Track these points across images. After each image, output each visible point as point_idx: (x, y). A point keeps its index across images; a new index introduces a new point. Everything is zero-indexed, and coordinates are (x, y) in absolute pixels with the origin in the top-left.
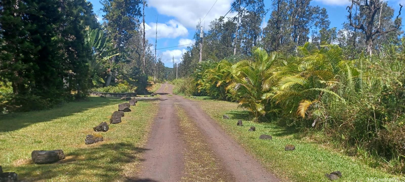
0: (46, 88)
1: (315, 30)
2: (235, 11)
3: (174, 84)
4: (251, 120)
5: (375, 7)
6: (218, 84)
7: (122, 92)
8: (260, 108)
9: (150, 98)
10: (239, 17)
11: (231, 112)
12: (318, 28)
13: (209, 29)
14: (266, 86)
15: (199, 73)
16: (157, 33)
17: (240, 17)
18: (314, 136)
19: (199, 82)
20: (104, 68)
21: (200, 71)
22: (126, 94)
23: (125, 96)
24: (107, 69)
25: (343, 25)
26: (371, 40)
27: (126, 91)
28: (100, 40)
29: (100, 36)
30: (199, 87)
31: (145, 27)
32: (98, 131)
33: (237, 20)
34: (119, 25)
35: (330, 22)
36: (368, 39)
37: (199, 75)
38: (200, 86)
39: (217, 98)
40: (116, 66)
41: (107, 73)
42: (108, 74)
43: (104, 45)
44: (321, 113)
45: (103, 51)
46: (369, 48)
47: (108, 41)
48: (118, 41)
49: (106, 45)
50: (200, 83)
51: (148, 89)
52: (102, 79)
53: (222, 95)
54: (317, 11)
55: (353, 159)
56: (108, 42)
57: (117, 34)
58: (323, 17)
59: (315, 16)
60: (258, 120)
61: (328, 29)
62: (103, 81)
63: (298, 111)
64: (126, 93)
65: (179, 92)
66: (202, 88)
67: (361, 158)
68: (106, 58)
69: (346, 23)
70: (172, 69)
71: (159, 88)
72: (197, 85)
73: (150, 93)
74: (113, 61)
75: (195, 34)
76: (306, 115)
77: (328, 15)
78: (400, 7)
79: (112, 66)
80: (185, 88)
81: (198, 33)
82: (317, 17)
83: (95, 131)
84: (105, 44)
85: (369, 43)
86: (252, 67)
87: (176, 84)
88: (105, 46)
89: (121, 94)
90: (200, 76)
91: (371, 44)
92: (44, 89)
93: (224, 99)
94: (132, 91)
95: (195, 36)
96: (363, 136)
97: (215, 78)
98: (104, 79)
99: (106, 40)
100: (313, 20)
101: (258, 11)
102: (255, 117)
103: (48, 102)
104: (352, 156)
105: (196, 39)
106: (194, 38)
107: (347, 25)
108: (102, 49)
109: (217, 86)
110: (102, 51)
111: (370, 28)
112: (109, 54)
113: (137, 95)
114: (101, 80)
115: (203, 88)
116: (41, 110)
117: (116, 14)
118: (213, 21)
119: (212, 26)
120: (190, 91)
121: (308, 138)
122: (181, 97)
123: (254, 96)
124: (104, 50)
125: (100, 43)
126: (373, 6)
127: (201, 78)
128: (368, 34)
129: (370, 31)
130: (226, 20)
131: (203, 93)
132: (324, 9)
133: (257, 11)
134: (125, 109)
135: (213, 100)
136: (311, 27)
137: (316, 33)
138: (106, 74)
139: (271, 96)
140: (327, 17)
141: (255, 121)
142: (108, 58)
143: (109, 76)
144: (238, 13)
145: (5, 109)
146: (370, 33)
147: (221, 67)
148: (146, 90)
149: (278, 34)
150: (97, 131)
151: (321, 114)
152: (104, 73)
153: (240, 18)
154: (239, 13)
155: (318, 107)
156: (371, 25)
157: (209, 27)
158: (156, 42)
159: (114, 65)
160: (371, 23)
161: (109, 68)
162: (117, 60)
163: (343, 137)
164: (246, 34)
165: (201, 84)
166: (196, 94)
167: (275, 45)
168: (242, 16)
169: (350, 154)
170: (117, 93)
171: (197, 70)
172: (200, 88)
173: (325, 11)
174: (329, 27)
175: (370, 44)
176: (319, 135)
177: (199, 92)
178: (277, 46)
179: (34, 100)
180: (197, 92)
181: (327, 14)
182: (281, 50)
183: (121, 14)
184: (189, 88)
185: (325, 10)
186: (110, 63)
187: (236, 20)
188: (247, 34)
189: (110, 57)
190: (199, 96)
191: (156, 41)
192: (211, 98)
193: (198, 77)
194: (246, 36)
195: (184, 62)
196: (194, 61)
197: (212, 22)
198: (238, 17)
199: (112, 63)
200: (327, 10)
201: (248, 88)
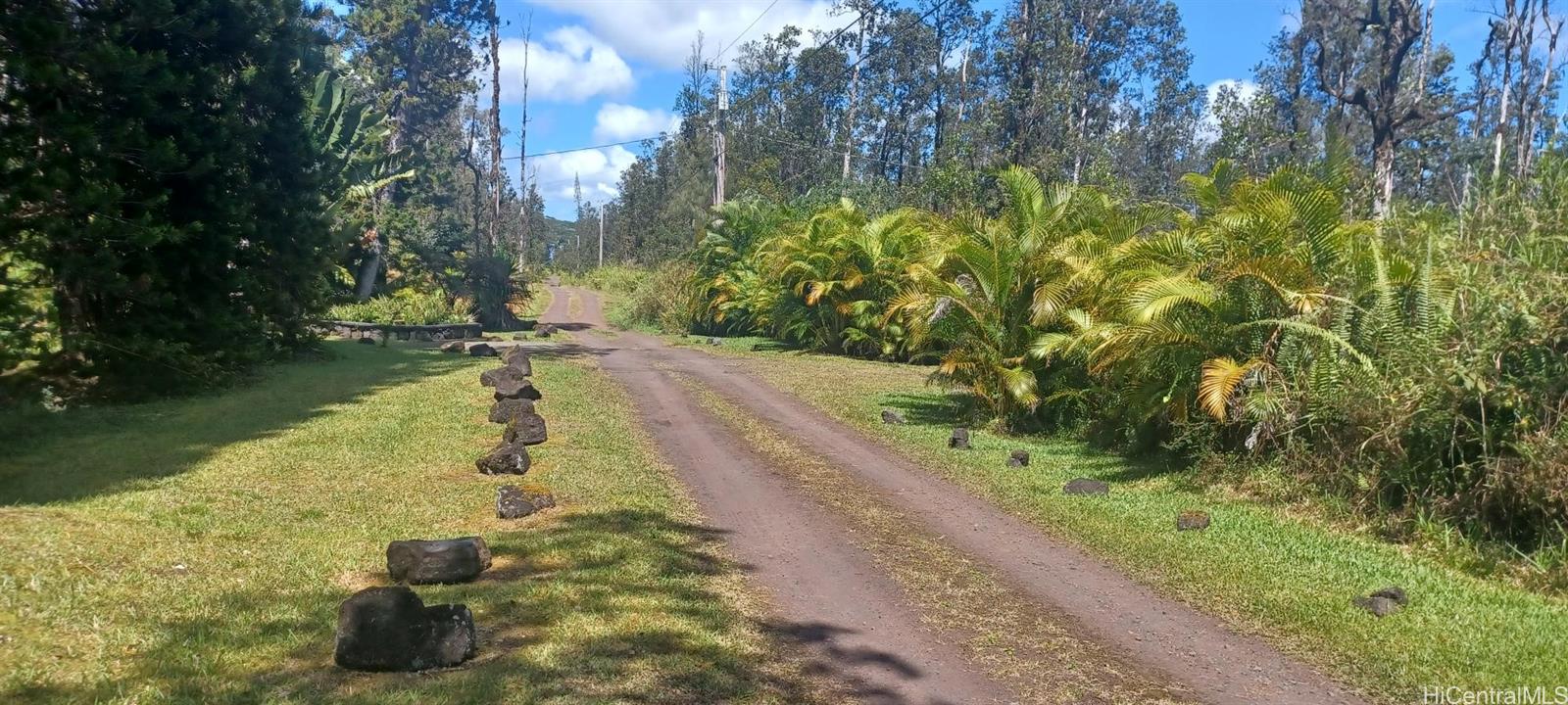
0: (197, 313)
1: (1137, 86)
2: (849, 9)
3: (598, 286)
4: (981, 427)
5: (1405, 27)
6: (812, 294)
7: (429, 323)
8: (1022, 386)
9: (539, 344)
10: (862, 34)
11: (891, 399)
12: (1146, 79)
13: (735, 73)
14: (1045, 307)
15: (719, 249)
16: (526, 86)
17: (865, 32)
18: (1249, 480)
19: (719, 283)
20: (349, 228)
21: (721, 239)
22: (444, 329)
23: (442, 336)
24: (363, 229)
25: (1256, 73)
26: (1389, 144)
27: (444, 317)
28: (336, 115)
29: (336, 101)
30: (721, 303)
31: (499, 64)
32: (496, 471)
33: (855, 44)
34: (407, 58)
35: (1192, 57)
36: (1379, 141)
37: (717, 253)
38: (722, 298)
39: (807, 345)
40: (399, 221)
41: (364, 247)
42: (367, 250)
43: (355, 138)
44: (1275, 404)
45: (350, 162)
46: (1384, 170)
47: (370, 122)
48: (403, 120)
49: (362, 137)
50: (724, 285)
51: (516, 310)
52: (344, 270)
53: (823, 334)
54: (1148, 16)
55: (1405, 550)
56: (372, 128)
57: (402, 91)
58: (1168, 36)
59: (1141, 33)
60: (1006, 428)
61: (1183, 84)
62: (349, 280)
63: (1202, 398)
64: (441, 325)
65: (636, 318)
66: (733, 304)
67: (1430, 547)
68: (361, 187)
69: (1264, 68)
70: (571, 224)
71: (547, 305)
72: (713, 293)
73: (530, 326)
74: (385, 199)
75: (683, 91)
76: (1227, 408)
77: (1183, 30)
78: (1491, 29)
79: (380, 218)
80: (659, 307)
81: (692, 89)
82: (1147, 38)
83: (484, 472)
84: (357, 131)
85: (1383, 154)
86: (985, 236)
87: (607, 286)
88: (359, 143)
89: (425, 329)
90: (723, 261)
91: (1389, 156)
92: (191, 317)
93: (834, 348)
94: (465, 319)
95: (678, 99)
96: (1432, 477)
97: (800, 271)
98: (351, 272)
99: (362, 119)
100: (1132, 49)
101: (952, 16)
102: (994, 418)
103: (216, 365)
104: (1399, 542)
105: (684, 112)
106: (677, 107)
107: (1270, 73)
108: (346, 151)
109: (811, 302)
110: (347, 158)
111: (1386, 100)
112: (377, 174)
113: (484, 334)
114: (341, 274)
115: (736, 307)
116: (190, 394)
117: (399, 15)
118: (750, 43)
119: (748, 61)
120: (679, 317)
121: (1228, 489)
122: (648, 338)
123: (991, 341)
124: (353, 156)
125: (338, 128)
126: (1399, 23)
127: (728, 268)
128: (1381, 120)
129: (1386, 111)
130: (807, 42)
131: (739, 325)
132: (1171, 8)
133: (946, 15)
134: (521, 389)
135: (790, 353)
136: (1125, 74)
137: (1140, 96)
138: (357, 251)
139: (1065, 345)
140: (1179, 36)
141: (995, 432)
142: (371, 189)
143: (368, 257)
144: (860, 15)
145: (50, 394)
146: (1385, 119)
147: (821, 228)
148: (509, 313)
149: (1027, 105)
150: (490, 471)
151: (1277, 406)
152: (351, 245)
153: (866, 36)
154: (862, 17)
155: (1259, 383)
156: (1392, 92)
157: (734, 63)
158: (524, 122)
159: (388, 217)
160: (1390, 84)
161: (370, 226)
162: (399, 195)
163: (1363, 482)
164: (881, 98)
165: (727, 292)
166: (706, 326)
167: (1017, 146)
168: (876, 29)
169: (1391, 536)
170: (407, 325)
171: (709, 234)
172: (725, 307)
173: (1173, 15)
174: (1187, 76)
175: (1386, 157)
176: (1268, 478)
177: (720, 318)
178: (1022, 151)
179: (162, 359)
180: (712, 319)
181: (1180, 25)
182: (1038, 167)
183: (418, 17)
184: (675, 303)
185: (1174, 11)
186: (375, 207)
187: (851, 45)
188: (886, 96)
189: (381, 183)
190: (722, 334)
191: (525, 117)
192: (779, 343)
193: (715, 264)
194: (882, 104)
195: (630, 198)
196: (683, 199)
197: (747, 45)
198: (858, 33)
199: (382, 208)
200: (1180, 12)
201: (975, 314)
